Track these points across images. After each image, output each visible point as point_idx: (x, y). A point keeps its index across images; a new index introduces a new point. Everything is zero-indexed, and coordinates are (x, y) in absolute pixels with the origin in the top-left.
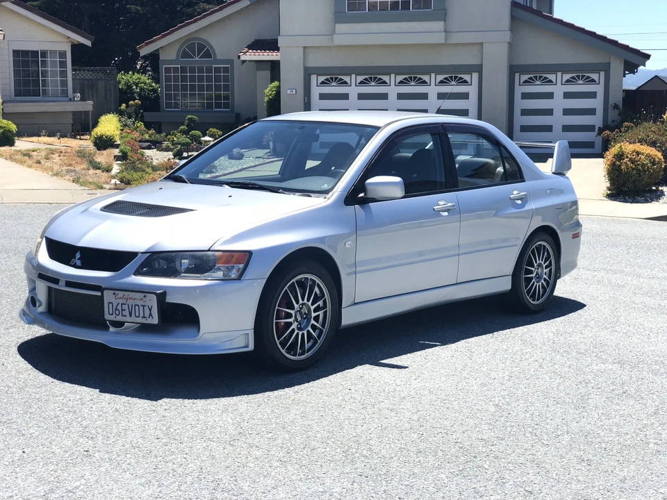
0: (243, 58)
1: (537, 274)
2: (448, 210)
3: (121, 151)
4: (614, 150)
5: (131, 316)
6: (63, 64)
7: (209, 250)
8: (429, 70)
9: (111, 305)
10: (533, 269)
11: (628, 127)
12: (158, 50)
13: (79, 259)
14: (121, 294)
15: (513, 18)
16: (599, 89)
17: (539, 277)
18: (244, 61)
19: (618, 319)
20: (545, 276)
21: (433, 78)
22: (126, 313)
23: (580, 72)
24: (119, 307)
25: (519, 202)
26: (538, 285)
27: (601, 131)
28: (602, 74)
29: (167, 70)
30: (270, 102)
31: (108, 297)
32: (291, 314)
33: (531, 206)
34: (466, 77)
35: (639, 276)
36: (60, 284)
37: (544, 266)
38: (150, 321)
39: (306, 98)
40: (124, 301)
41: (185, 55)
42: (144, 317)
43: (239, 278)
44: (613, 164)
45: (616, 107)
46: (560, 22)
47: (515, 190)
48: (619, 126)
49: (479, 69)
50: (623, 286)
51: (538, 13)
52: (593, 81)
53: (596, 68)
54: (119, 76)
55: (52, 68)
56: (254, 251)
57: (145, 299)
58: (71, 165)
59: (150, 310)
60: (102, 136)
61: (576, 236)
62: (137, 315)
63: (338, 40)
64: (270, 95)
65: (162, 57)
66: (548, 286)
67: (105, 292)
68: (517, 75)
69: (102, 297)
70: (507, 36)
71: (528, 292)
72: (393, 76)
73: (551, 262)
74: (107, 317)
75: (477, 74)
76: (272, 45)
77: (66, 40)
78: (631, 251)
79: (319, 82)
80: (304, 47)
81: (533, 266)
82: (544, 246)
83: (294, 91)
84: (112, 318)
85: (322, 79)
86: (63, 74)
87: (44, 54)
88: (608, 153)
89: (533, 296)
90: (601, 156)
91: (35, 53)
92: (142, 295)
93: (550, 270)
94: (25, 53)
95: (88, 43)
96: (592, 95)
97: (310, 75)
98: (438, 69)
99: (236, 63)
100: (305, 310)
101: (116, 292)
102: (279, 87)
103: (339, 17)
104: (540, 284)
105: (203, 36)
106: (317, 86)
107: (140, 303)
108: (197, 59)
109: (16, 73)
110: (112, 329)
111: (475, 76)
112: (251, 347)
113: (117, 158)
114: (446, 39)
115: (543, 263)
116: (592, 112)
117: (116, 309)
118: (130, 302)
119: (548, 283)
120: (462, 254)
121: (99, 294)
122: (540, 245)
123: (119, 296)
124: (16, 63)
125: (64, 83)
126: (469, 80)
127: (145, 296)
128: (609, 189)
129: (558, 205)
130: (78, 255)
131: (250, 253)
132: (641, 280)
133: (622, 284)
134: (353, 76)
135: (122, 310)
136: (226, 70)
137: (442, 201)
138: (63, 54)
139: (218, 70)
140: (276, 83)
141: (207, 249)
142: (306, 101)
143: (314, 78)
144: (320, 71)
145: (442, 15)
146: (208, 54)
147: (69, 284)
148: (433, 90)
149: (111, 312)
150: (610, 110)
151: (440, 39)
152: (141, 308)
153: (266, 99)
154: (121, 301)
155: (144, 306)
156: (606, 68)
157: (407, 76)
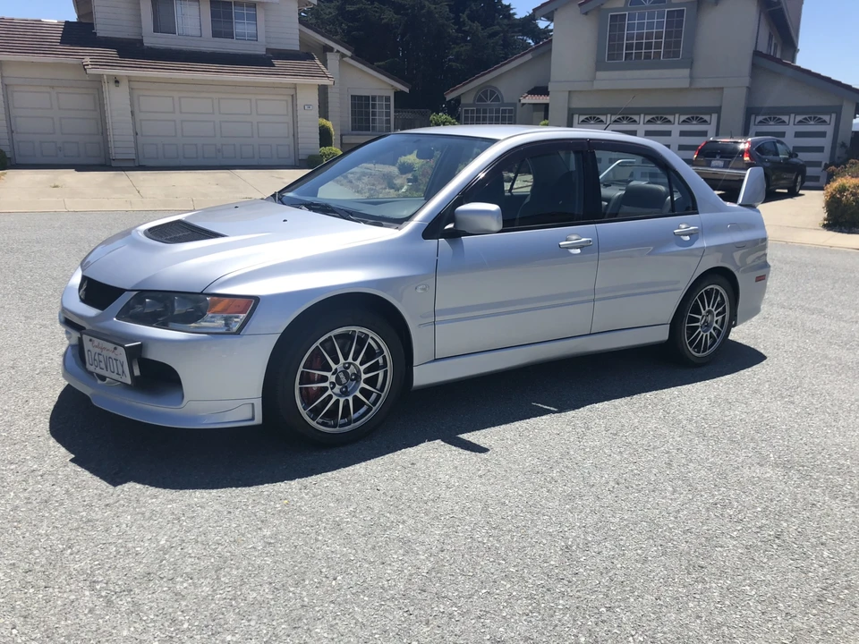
0: (523, 101)
1: (705, 321)
2: (581, 247)
3: (414, 176)
4: (835, 185)
5: (107, 369)
6: (388, 107)
7: (202, 293)
8: (673, 111)
9: (90, 353)
10: (700, 317)
11: (852, 163)
12: (459, 96)
13: (84, 290)
14: (96, 341)
15: (754, 66)
16: (829, 129)
17: (707, 325)
18: (523, 104)
19: (801, 382)
20: (715, 325)
21: (677, 118)
22: (103, 365)
23: (812, 114)
25: (688, 238)
26: (704, 334)
27: (827, 166)
28: (834, 116)
29: (466, 111)
31: (87, 343)
33: (703, 243)
34: (706, 117)
35: (840, 318)
37: (715, 313)
38: (124, 379)
40: (100, 351)
41: (480, 99)
42: (118, 373)
43: (238, 332)
44: (832, 197)
45: (843, 145)
46: (799, 68)
47: (683, 224)
48: (845, 162)
49: (718, 110)
50: (817, 332)
51: (779, 61)
52: (824, 121)
53: (827, 110)
54: (432, 117)
55: (380, 109)
56: (263, 297)
57: (116, 352)
58: (373, 185)
60: (404, 163)
61: (762, 278)
62: (112, 369)
63: (597, 85)
65: (463, 101)
66: (718, 336)
68: (753, 117)
70: (746, 81)
71: (691, 343)
72: (642, 116)
73: (724, 308)
75: (716, 115)
76: (544, 91)
77: (390, 88)
78: (837, 285)
79: (581, 120)
80: (570, 92)
81: (700, 313)
82: (717, 291)
84: (93, 369)
85: (583, 118)
86: (388, 114)
87: (374, 98)
88: (828, 186)
89: (698, 348)
90: (821, 188)
91: (367, 98)
92: (113, 346)
93: (724, 318)
94: (360, 97)
95: (407, 90)
96: (823, 134)
97: (573, 115)
98: (681, 111)
99: (519, 106)
100: (351, 370)
101: (92, 339)
103: (600, 65)
104: (708, 333)
105: (494, 84)
106: (579, 124)
107: (113, 356)
108: (489, 102)
109: (353, 113)
110: (99, 382)
111: (715, 117)
112: (258, 420)
113: (409, 180)
114: (691, 83)
115: (713, 310)
116: (820, 149)
117: (95, 359)
118: (105, 353)
119: (719, 333)
120: (600, 299)
122: (712, 289)
123: (95, 344)
124: (353, 106)
125: (388, 121)
126: (708, 120)
127: (115, 348)
128: (825, 220)
129: (737, 243)
130: (85, 286)
131: (256, 299)
132: (842, 324)
133: (817, 329)
134: (609, 116)
135: (99, 361)
136: (510, 111)
137: (573, 236)
138: (388, 99)
139: (504, 111)
141: (200, 291)
143: (576, 117)
144: (581, 111)
145: (690, 63)
146: (497, 99)
148: (675, 129)
149: (91, 362)
150: (838, 149)
151: (686, 84)
155: (116, 360)
156: (837, 111)
157: (654, 116)
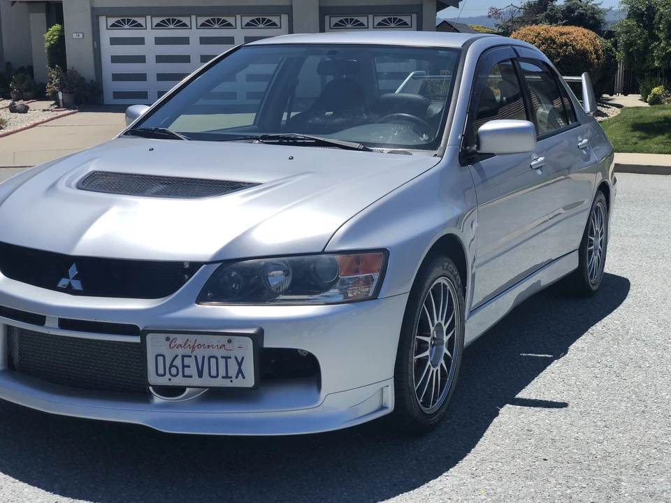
1: (595, 244)
2: (540, 167)
5: (200, 375)
7: (323, 252)
9: (160, 359)
10: (593, 239)
13: (76, 278)
14: (181, 339)
18: (14, 3)
20: (600, 247)
21: (239, 21)
22: (193, 371)
23: (391, 14)
24: (178, 362)
26: (596, 259)
28: (414, 16)
30: (51, 48)
31: (155, 345)
32: (427, 343)
33: (594, 156)
34: (275, 19)
36: (47, 324)
37: (599, 234)
38: (238, 383)
39: (95, 43)
40: (188, 351)
42: (227, 377)
43: (375, 296)
49: (288, 10)
52: (405, 24)
57: (228, 346)
59: (240, 364)
62: (214, 373)
64: (52, 40)
66: (600, 258)
67: (149, 337)
68: (327, 18)
69: (142, 347)
71: (590, 269)
72: (193, 17)
73: (603, 228)
74: (153, 379)
75: (287, 16)
79: (110, 24)
81: (593, 235)
83: (81, 35)
84: (163, 381)
85: (112, 21)
89: (592, 274)
92: (224, 339)
93: (602, 239)
97: (97, 17)
101: (172, 336)
102: (62, 31)
104: (597, 257)
106: (107, 29)
107: (219, 353)
110: (158, 399)
111: (285, 18)
112: (390, 408)
117: (172, 366)
118: (200, 353)
121: (137, 340)
123: (178, 343)
126: (277, 22)
127: (229, 341)
130: (73, 271)
131: (384, 252)
135: (184, 367)
140: (57, 27)
141: (320, 250)
142: (96, 47)
143: (102, 20)
144: (109, 12)
147: (65, 324)
148: (239, 34)
149: (161, 371)
152: (222, 362)
153: (47, 45)
154: (181, 352)
155: (226, 358)
156: (418, 11)
157: (209, 18)
